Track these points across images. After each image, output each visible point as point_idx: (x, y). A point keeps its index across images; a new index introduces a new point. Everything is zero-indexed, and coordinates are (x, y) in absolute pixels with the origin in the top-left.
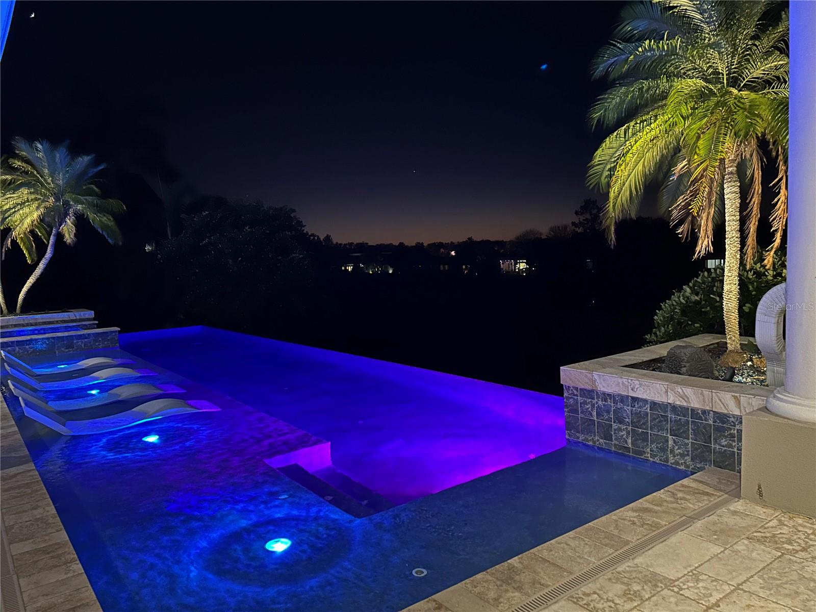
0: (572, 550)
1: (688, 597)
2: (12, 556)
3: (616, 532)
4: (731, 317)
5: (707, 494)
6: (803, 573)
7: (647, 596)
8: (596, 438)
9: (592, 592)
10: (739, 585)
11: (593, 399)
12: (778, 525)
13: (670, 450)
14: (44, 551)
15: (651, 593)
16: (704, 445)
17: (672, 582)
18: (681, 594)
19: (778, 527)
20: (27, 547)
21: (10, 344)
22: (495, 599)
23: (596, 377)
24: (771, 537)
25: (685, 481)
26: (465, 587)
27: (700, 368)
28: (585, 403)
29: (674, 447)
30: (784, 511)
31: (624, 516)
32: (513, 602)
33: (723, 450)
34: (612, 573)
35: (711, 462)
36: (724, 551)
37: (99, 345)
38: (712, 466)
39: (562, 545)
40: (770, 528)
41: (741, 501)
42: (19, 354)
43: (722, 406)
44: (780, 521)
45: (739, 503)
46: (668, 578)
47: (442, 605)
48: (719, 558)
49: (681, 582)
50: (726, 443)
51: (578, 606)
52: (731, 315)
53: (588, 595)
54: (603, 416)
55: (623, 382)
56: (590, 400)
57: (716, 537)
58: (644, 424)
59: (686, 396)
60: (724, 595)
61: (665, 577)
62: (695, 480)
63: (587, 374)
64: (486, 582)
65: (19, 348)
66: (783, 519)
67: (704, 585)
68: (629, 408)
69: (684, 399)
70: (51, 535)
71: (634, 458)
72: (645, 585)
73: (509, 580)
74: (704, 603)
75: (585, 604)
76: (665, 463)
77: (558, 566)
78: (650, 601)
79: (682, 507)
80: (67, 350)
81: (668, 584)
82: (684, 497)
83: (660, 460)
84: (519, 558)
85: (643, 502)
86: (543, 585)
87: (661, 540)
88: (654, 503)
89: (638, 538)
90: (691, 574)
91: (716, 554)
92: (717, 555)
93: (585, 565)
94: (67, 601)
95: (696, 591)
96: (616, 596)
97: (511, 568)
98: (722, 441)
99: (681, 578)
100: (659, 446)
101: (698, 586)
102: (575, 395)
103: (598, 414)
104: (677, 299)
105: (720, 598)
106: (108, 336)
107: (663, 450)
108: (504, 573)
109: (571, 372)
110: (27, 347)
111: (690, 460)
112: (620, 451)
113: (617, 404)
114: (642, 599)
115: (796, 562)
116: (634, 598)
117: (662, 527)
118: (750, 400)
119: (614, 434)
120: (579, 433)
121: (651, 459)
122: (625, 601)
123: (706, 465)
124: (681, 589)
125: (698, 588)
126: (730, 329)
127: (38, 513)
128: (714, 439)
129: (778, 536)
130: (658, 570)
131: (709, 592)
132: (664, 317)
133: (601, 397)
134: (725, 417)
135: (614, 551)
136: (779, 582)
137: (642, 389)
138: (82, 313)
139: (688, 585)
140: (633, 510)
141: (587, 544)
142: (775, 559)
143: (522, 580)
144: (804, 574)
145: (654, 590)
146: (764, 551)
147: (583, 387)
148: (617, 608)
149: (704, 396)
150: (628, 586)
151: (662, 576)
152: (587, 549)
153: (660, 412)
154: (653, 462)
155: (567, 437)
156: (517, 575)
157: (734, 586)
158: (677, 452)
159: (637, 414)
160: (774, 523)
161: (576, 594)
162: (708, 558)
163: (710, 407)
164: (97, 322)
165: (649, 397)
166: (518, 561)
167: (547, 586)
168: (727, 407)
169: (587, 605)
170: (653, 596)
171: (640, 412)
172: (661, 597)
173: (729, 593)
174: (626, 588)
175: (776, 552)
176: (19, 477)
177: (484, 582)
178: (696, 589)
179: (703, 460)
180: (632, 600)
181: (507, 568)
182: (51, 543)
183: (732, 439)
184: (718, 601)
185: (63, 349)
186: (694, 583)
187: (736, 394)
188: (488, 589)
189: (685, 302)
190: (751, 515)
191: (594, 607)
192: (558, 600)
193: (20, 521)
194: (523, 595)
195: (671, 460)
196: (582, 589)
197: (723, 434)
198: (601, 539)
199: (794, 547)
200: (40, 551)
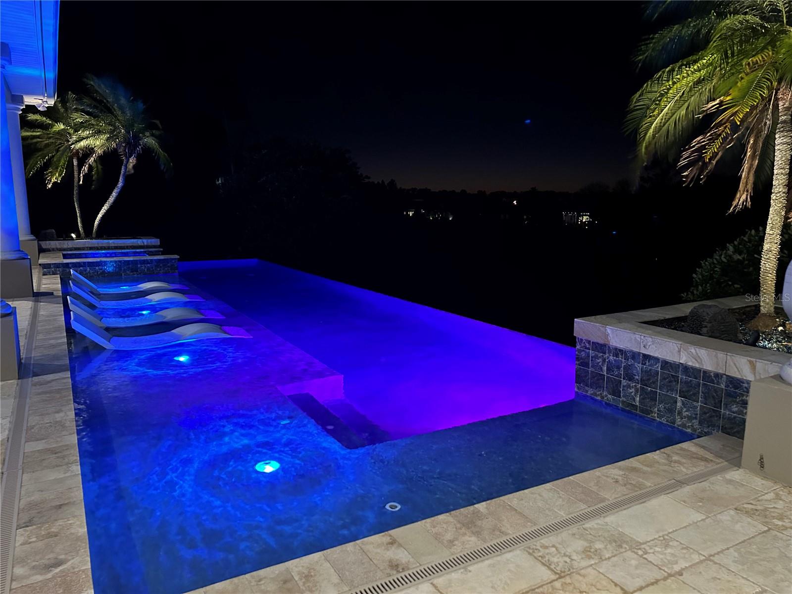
0: (544, 501)
1: (651, 562)
2: (24, 453)
3: (595, 489)
4: (767, 278)
5: (706, 460)
6: (786, 551)
7: (607, 556)
8: (605, 394)
9: (551, 545)
10: (711, 556)
11: (605, 353)
12: (773, 499)
13: (678, 411)
14: (53, 451)
15: (612, 553)
16: (713, 410)
17: (639, 544)
18: (645, 558)
19: (773, 500)
20: (40, 446)
21: (82, 264)
22: (450, 541)
23: (609, 331)
24: (761, 510)
25: (685, 445)
26: (424, 525)
27: (723, 330)
28: (596, 357)
29: (682, 409)
30: (785, 485)
31: (609, 473)
32: (467, 546)
33: (733, 416)
34: (578, 529)
35: (719, 427)
36: (705, 519)
37: (160, 270)
38: (720, 432)
39: (535, 496)
40: (763, 501)
41: (740, 470)
42: (90, 273)
43: (736, 370)
44: (777, 495)
45: (737, 472)
46: (635, 540)
47: (396, 540)
48: (698, 526)
49: (649, 546)
50: (737, 409)
51: (532, 557)
52: (768, 276)
53: (546, 547)
54: (613, 371)
55: (635, 338)
56: (601, 354)
57: (701, 504)
58: (654, 383)
59: (699, 356)
60: (690, 564)
61: (632, 538)
62: (697, 444)
63: (600, 327)
64: (446, 523)
65: (90, 269)
66: (781, 493)
67: (673, 551)
68: (640, 365)
69: (696, 360)
70: (63, 437)
71: (641, 417)
72: (608, 544)
73: (470, 525)
74: (666, 570)
75: (540, 556)
76: (672, 425)
77: (524, 515)
78: (609, 561)
79: (673, 470)
80: (132, 273)
81: (634, 546)
82: (679, 461)
83: (667, 421)
84: (487, 504)
85: (633, 462)
86: (502, 533)
87: (641, 501)
88: (644, 464)
89: (617, 496)
90: (662, 538)
91: (695, 521)
92: (696, 523)
93: (552, 518)
94: (58, 498)
95: (661, 556)
96: (574, 551)
97: (477, 513)
98: (732, 407)
99: (649, 542)
100: (667, 406)
101: (665, 552)
102: (586, 348)
103: (608, 369)
104: (718, 258)
105: (686, 567)
106: (168, 263)
107: (671, 411)
108: (467, 516)
109: (585, 324)
110: (97, 268)
111: (697, 423)
112: (627, 409)
113: (628, 360)
114: (601, 558)
115: (781, 539)
116: (593, 556)
117: (647, 487)
118: (767, 367)
119: (623, 390)
120: (588, 387)
121: (658, 419)
122: (582, 558)
123: (714, 430)
124: (646, 553)
125: (665, 554)
126: (765, 291)
127: (58, 417)
128: (724, 404)
129: (770, 510)
130: (627, 531)
131: (676, 559)
132: (703, 276)
133: (612, 352)
134: (738, 382)
135: (587, 507)
136: (755, 558)
137: (654, 347)
138: (149, 240)
139: (655, 549)
140: (620, 469)
141: (560, 497)
142: (760, 534)
143: (483, 526)
144: (786, 553)
145: (617, 550)
146: (749, 523)
147: (595, 341)
148: (572, 564)
149: (717, 359)
150: (590, 543)
151: (630, 537)
152: (560, 502)
153: (670, 372)
154: (660, 422)
155: (576, 390)
156: (480, 520)
157: (704, 556)
158: (685, 414)
159: (647, 373)
160: (771, 496)
161: (534, 545)
162: (685, 525)
163: (723, 371)
164: (162, 249)
165: (661, 355)
166: (485, 506)
167: (506, 534)
168: (741, 371)
169: (542, 557)
170: (614, 556)
171: (650, 370)
172: (622, 559)
173: (698, 563)
174: (588, 545)
175: (763, 527)
176: (53, 383)
177: (444, 523)
178: (662, 554)
179: (712, 425)
180: (590, 558)
181: (472, 512)
182: (60, 444)
183: (743, 406)
184: (683, 569)
185: (128, 272)
186: (662, 548)
187: (752, 359)
188: (446, 531)
189: (726, 261)
190: (747, 486)
191: (549, 560)
192: (514, 549)
193: (42, 422)
194: (479, 540)
195: (679, 422)
196: (542, 541)
197: (734, 399)
198: (577, 494)
199: (784, 524)
200: (49, 450)
